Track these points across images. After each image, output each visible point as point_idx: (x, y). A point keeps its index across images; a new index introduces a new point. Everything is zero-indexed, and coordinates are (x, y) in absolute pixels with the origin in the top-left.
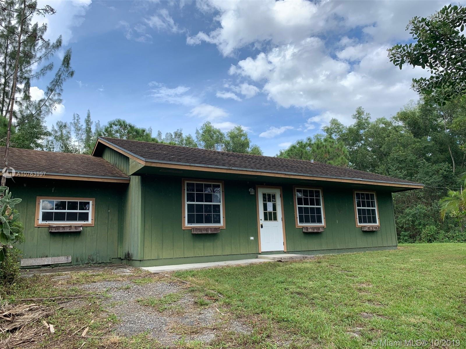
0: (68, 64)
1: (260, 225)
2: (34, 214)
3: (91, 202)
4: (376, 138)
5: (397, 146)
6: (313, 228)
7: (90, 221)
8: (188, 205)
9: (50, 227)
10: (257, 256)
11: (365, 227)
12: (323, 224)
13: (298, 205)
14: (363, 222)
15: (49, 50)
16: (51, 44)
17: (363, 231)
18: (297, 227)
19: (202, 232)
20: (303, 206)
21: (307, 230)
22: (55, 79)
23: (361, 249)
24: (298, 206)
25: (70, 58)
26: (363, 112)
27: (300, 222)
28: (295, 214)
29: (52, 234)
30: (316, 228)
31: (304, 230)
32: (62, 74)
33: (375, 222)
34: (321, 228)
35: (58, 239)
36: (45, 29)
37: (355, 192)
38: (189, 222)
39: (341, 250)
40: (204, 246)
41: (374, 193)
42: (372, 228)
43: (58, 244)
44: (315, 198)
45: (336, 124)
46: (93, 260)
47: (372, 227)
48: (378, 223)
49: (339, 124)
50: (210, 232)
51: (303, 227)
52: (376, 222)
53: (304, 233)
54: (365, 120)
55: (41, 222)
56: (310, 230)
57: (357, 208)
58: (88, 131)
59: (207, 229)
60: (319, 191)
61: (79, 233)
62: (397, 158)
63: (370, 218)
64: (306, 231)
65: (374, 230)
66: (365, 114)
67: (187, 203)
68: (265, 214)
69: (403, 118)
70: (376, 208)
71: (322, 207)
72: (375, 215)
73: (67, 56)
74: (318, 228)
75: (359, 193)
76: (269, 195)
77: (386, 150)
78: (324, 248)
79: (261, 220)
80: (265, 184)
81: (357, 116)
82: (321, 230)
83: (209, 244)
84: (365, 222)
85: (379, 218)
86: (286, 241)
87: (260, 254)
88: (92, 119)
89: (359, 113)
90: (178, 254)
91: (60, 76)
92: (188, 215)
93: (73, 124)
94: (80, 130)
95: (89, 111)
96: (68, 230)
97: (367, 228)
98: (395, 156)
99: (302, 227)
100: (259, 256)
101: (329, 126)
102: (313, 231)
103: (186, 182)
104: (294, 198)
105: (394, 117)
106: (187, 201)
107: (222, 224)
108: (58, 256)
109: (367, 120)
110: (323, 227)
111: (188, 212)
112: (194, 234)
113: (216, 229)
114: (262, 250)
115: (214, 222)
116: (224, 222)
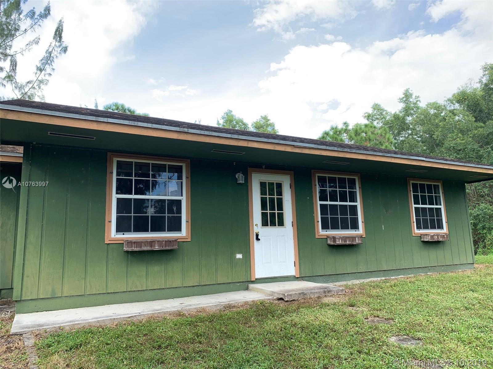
1: (255, 234)
4: (426, 125)
5: (453, 132)
6: (345, 238)
8: (119, 200)
10: (248, 286)
11: (426, 235)
12: (361, 231)
13: (320, 201)
14: (424, 228)
15: (36, 21)
16: (37, 13)
17: (422, 241)
18: (317, 237)
19: (141, 247)
20: (329, 203)
21: (335, 241)
22: (46, 56)
23: (420, 270)
24: (319, 203)
25: (62, 31)
26: (411, 95)
27: (323, 228)
28: (315, 215)
30: (349, 238)
31: (329, 242)
32: (53, 51)
33: (440, 227)
34: (357, 238)
37: (411, 182)
38: (120, 229)
39: (389, 272)
41: (440, 184)
42: (438, 238)
44: (348, 190)
45: (378, 110)
47: (438, 235)
48: (445, 230)
49: (382, 110)
50: (157, 248)
51: (328, 237)
52: (443, 228)
53: (330, 246)
54: (413, 104)
56: (339, 242)
57: (414, 206)
59: (151, 242)
60: (355, 179)
62: (454, 147)
63: (432, 221)
64: (332, 243)
65: (441, 239)
66: (414, 97)
67: (115, 197)
68: (264, 215)
69: (461, 98)
70: (442, 207)
71: (358, 204)
72: (441, 217)
74: (353, 238)
75: (417, 184)
76: (271, 184)
77: (440, 138)
78: (362, 268)
79: (257, 225)
80: (264, 167)
81: (404, 99)
82: (357, 241)
83: (157, 268)
84: (426, 227)
85: (447, 222)
86: (299, 260)
87: (253, 282)
89: (407, 96)
90: (96, 286)
92: (118, 217)
97: (429, 237)
98: (452, 145)
99: (326, 237)
100: (251, 286)
101: (370, 111)
102: (343, 243)
103: (115, 160)
104: (313, 190)
105: (449, 100)
106: (117, 193)
107: (184, 232)
109: (415, 104)
110: (361, 237)
111: (119, 211)
112: (127, 252)
113: (169, 242)
114: (257, 276)
115: (170, 230)
116: (187, 228)
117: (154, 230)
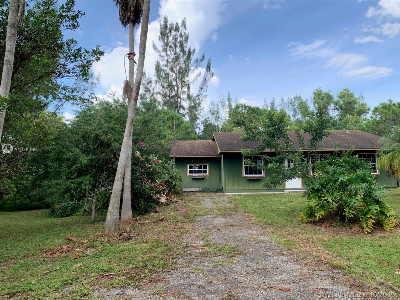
0: (210, 69)
2: (186, 171)
3: (207, 165)
7: (207, 174)
9: (192, 176)
10: (283, 190)
15: (198, 64)
16: (199, 60)
22: (203, 80)
24: (311, 164)
25: (210, 64)
29: (194, 179)
32: (207, 77)
35: (196, 181)
36: (195, 51)
37: (358, 154)
38: (246, 174)
40: (253, 185)
41: (375, 153)
43: (196, 183)
46: (209, 190)
48: (378, 173)
50: (255, 179)
52: (376, 172)
55: (189, 174)
58: (230, 106)
59: (254, 177)
61: (203, 178)
67: (244, 165)
70: (377, 163)
73: (208, 64)
75: (361, 154)
83: (256, 184)
85: (379, 170)
86: (303, 183)
88: (232, 97)
90: (241, 188)
91: (205, 79)
92: (245, 171)
93: (220, 102)
94: (224, 106)
95: (229, 91)
96: (199, 177)
100: (285, 190)
103: (243, 156)
104: (309, 160)
108: (196, 188)
111: (245, 169)
112: (248, 180)
113: (258, 177)
114: (287, 188)
115: (259, 174)
116: (264, 174)
117: (254, 174)
